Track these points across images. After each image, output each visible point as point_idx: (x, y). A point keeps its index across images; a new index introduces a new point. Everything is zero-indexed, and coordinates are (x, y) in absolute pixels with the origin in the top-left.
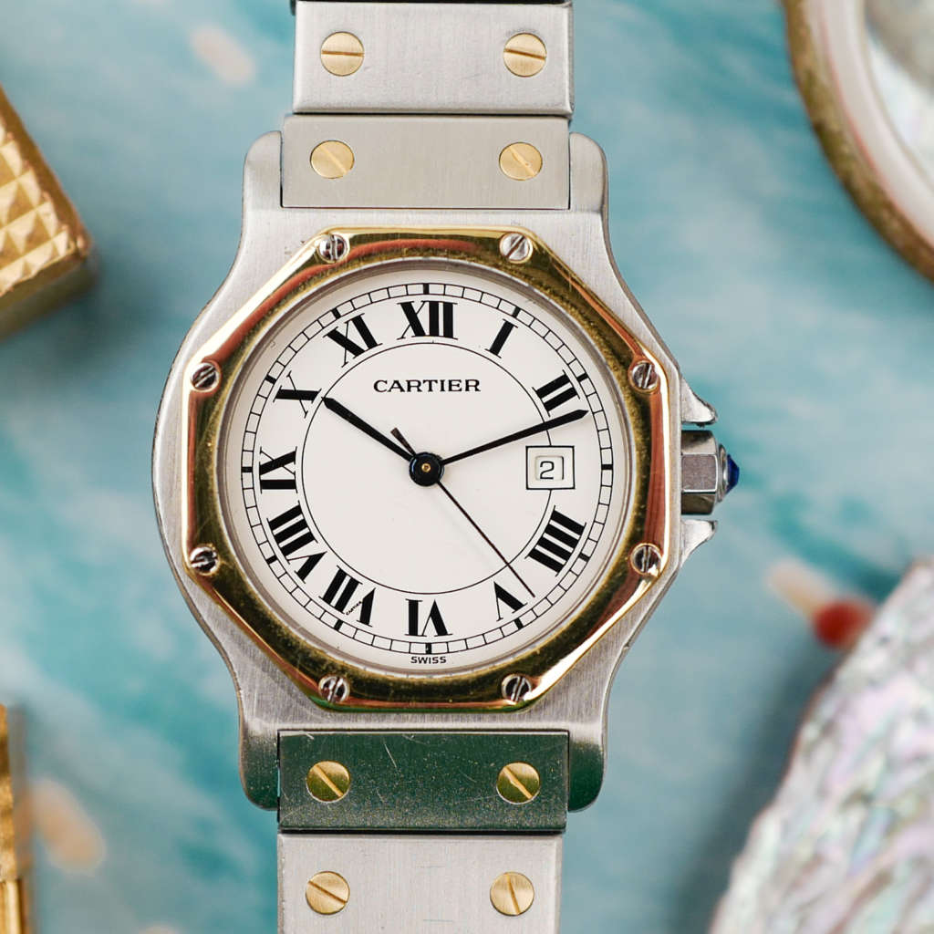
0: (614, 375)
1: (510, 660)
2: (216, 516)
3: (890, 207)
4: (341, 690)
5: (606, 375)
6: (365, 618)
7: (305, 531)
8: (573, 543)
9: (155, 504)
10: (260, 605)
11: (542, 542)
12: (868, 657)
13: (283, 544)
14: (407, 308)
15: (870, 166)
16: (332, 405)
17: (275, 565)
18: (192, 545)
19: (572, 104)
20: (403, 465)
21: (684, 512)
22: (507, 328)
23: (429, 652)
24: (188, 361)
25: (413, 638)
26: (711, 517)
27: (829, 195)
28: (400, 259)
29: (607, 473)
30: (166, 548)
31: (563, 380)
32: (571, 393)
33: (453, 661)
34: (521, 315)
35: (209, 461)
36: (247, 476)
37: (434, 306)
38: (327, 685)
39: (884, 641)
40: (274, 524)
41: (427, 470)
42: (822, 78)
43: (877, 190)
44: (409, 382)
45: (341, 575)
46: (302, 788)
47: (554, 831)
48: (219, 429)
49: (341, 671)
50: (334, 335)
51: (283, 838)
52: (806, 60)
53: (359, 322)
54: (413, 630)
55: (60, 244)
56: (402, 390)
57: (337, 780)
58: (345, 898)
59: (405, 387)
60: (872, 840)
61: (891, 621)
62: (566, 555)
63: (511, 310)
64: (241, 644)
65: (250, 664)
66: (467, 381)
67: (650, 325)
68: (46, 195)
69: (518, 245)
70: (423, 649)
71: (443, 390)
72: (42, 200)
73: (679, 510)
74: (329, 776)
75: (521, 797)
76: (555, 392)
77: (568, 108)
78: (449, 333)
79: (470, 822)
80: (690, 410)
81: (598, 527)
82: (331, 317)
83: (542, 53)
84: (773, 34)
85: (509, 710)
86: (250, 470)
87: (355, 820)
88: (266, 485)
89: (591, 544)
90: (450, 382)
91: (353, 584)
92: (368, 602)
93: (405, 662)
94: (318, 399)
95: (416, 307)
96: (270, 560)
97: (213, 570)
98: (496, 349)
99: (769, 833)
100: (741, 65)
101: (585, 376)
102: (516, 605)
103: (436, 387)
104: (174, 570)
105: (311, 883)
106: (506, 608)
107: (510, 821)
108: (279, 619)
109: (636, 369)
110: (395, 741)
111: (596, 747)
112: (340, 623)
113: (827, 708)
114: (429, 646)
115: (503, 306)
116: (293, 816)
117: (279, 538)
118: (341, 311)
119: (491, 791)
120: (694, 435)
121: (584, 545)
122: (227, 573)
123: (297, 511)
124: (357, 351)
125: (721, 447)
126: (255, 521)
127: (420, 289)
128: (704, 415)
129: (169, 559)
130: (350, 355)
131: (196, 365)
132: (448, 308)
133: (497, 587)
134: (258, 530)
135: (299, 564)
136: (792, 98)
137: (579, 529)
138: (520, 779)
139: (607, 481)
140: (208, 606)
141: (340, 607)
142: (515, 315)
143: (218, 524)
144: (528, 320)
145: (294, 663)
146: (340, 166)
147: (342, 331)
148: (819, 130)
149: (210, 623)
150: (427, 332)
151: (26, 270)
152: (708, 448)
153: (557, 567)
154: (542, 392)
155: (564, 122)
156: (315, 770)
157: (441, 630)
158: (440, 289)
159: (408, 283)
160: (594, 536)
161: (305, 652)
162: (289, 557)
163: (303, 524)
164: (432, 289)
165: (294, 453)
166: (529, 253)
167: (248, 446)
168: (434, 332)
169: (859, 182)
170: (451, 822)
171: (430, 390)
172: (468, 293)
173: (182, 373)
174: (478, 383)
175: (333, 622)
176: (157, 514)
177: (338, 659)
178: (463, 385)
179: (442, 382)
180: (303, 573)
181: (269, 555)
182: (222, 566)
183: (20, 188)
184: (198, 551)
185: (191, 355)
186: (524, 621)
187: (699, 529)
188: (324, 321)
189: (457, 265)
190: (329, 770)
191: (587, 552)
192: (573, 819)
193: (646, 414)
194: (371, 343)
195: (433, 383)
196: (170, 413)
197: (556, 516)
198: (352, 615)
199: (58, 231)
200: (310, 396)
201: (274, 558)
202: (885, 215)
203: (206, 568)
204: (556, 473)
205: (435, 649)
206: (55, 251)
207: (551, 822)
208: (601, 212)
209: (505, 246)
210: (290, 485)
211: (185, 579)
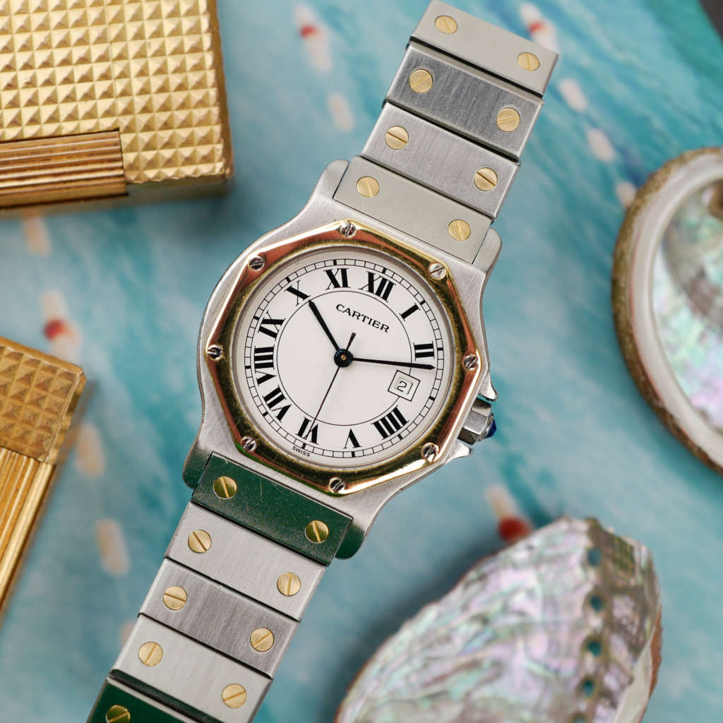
0: (456, 355)
1: (341, 470)
2: (230, 333)
3: (632, 337)
4: (252, 446)
5: (452, 354)
6: (280, 417)
7: (271, 361)
8: (398, 427)
9: (204, 314)
10: (232, 386)
11: (383, 420)
12: (519, 552)
13: (257, 362)
14: (371, 276)
15: (631, 312)
16: (312, 306)
17: (248, 370)
18: (212, 342)
19: (498, 214)
20: (333, 351)
21: (459, 438)
22: (415, 308)
23: (303, 448)
24: (252, 252)
25: (298, 437)
26: (471, 447)
27: (604, 317)
28: (378, 251)
29: (431, 401)
30: (199, 337)
31: (431, 346)
32: (431, 354)
33: (313, 458)
34: (425, 305)
35: (239, 305)
36: (255, 321)
37: (384, 281)
38: (246, 440)
39: (530, 548)
40: (257, 350)
41: (344, 359)
42: (627, 257)
43: (629, 325)
44: (355, 312)
45: (278, 390)
46: (210, 485)
47: (324, 563)
48: (252, 292)
49: (256, 437)
50: (329, 273)
51: (190, 505)
52: (624, 246)
53: (344, 272)
54: (300, 434)
55: (217, 167)
56: (350, 315)
57: (230, 489)
58: (207, 548)
59: (352, 314)
60: (477, 643)
61: (537, 539)
62: (392, 432)
63: (421, 300)
64: (214, 400)
65: (213, 413)
66: (383, 325)
67: (485, 339)
68: (222, 140)
69: (439, 270)
70: (301, 445)
71: (369, 323)
72: (219, 142)
73: (457, 435)
74: (227, 485)
75: (315, 539)
76: (424, 350)
77: (495, 215)
78: (385, 297)
79: (285, 539)
80: (485, 389)
81: (414, 425)
82: (332, 263)
83: (495, 183)
84: (614, 225)
85: (330, 494)
86: (258, 319)
87: (229, 512)
88: (262, 330)
89: (406, 432)
90: (375, 321)
91: (282, 398)
92: (285, 409)
93: (289, 447)
94: (307, 300)
95: (375, 277)
96: (247, 367)
97: (218, 359)
98: (405, 315)
99: (430, 616)
100: (591, 232)
101: (442, 349)
102: (356, 444)
103: (367, 321)
104: (198, 350)
105: (194, 533)
106: (350, 444)
107: (305, 548)
108: (238, 397)
109: (468, 357)
110: (267, 482)
111: (363, 532)
112: (267, 413)
113: (486, 568)
114: (305, 445)
115: (418, 296)
116: (200, 496)
117: (257, 358)
118: (338, 262)
119: (303, 530)
120: (482, 403)
121: (403, 431)
122: (223, 363)
123: (271, 349)
124: (337, 285)
125: (492, 414)
126: (249, 345)
127: (381, 269)
128: (491, 395)
129: (198, 344)
130: (332, 286)
131: (255, 255)
132: (391, 285)
133: (351, 432)
134: (248, 350)
135: (260, 376)
136: (609, 261)
137: (404, 422)
138: (319, 530)
139: (429, 405)
140: (206, 376)
141: (271, 405)
142: (421, 303)
143: (230, 338)
144: (427, 309)
145: (235, 422)
146: (370, 192)
147: (334, 272)
148: (614, 283)
149: (204, 384)
150: (375, 292)
151: (196, 172)
152: (486, 412)
153: (385, 436)
154: (417, 347)
155: (490, 221)
156: (222, 479)
157: (314, 440)
158: (391, 274)
159: (378, 264)
160: (410, 429)
161: (243, 419)
162: (257, 370)
163: (271, 357)
164: (387, 272)
165: (283, 321)
166: (442, 276)
167: (262, 307)
168: (378, 293)
169: (622, 317)
170: (275, 535)
171: (363, 321)
172: (403, 282)
173: (247, 256)
174: (388, 328)
175: (264, 412)
176: (203, 319)
177: (258, 431)
178: (380, 326)
179: (371, 320)
180: (260, 381)
181: (248, 364)
182: (222, 359)
183: (211, 131)
184: (214, 346)
185: (255, 249)
186: (356, 454)
187: (463, 450)
188: (327, 263)
189: (404, 266)
190: (228, 482)
191: (403, 435)
192: (335, 561)
193: (462, 381)
194: (345, 284)
195: (366, 319)
196: (232, 273)
197: (396, 411)
198: (274, 413)
199: (220, 160)
200: (304, 296)
201: (249, 367)
202: (627, 339)
203: (214, 357)
204: (406, 390)
205: (307, 447)
206: (213, 170)
207: (324, 558)
208: (487, 273)
209: (432, 268)
210: (274, 335)
211: (201, 358)
